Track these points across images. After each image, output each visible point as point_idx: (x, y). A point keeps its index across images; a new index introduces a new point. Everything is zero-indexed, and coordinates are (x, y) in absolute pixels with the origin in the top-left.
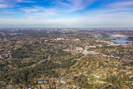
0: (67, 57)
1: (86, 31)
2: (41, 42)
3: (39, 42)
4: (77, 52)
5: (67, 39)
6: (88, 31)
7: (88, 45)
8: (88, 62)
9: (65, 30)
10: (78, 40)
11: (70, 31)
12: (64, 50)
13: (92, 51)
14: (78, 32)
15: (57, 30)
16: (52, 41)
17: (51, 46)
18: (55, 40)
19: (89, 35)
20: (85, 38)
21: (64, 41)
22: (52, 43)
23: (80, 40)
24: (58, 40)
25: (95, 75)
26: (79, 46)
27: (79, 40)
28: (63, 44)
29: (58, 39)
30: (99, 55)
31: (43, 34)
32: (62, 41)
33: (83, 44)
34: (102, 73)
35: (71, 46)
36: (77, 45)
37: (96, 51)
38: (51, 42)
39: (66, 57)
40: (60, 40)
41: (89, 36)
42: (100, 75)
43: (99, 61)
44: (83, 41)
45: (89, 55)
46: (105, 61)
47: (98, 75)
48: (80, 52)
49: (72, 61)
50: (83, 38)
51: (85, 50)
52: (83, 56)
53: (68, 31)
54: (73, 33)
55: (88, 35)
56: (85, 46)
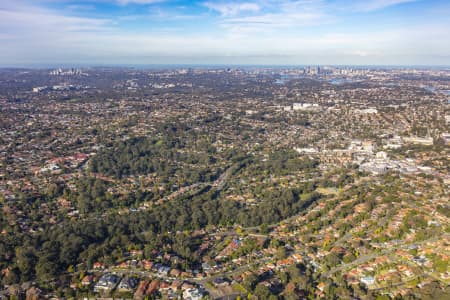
0: (291, 180)
1: (424, 78)
2: (229, 117)
3: (221, 118)
4: (345, 162)
5: (330, 108)
6: (433, 78)
7: (406, 134)
8: (360, 209)
9: (344, 72)
10: (372, 110)
11: (361, 77)
12: (299, 150)
13: (407, 157)
14: (389, 81)
15: (316, 72)
16: (272, 112)
17: (262, 131)
18: (288, 108)
19: (430, 94)
20: (403, 105)
21: (318, 114)
22: (269, 120)
23: (379, 111)
24: (295, 112)
25: (359, 270)
26: (366, 134)
27: (376, 112)
28: (308, 124)
29: (297, 107)
30: (431, 177)
31: (257, 89)
32: (312, 113)
33: (386, 127)
34: (395, 265)
35: (334, 134)
36: (359, 133)
37: (426, 159)
38: (267, 116)
39: (288, 177)
40: (303, 112)
41: (427, 98)
42: (383, 273)
43: (412, 207)
44: (389, 117)
45: (387, 175)
46: (439, 207)
47: (373, 274)
48: (354, 162)
49: (304, 197)
50: (396, 107)
51: (379, 155)
52: (362, 178)
53: (355, 77)
54: (368, 87)
55: (423, 92)
56: (391, 136)
